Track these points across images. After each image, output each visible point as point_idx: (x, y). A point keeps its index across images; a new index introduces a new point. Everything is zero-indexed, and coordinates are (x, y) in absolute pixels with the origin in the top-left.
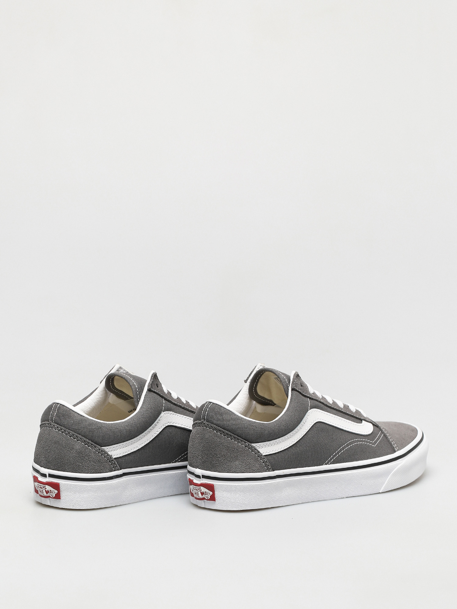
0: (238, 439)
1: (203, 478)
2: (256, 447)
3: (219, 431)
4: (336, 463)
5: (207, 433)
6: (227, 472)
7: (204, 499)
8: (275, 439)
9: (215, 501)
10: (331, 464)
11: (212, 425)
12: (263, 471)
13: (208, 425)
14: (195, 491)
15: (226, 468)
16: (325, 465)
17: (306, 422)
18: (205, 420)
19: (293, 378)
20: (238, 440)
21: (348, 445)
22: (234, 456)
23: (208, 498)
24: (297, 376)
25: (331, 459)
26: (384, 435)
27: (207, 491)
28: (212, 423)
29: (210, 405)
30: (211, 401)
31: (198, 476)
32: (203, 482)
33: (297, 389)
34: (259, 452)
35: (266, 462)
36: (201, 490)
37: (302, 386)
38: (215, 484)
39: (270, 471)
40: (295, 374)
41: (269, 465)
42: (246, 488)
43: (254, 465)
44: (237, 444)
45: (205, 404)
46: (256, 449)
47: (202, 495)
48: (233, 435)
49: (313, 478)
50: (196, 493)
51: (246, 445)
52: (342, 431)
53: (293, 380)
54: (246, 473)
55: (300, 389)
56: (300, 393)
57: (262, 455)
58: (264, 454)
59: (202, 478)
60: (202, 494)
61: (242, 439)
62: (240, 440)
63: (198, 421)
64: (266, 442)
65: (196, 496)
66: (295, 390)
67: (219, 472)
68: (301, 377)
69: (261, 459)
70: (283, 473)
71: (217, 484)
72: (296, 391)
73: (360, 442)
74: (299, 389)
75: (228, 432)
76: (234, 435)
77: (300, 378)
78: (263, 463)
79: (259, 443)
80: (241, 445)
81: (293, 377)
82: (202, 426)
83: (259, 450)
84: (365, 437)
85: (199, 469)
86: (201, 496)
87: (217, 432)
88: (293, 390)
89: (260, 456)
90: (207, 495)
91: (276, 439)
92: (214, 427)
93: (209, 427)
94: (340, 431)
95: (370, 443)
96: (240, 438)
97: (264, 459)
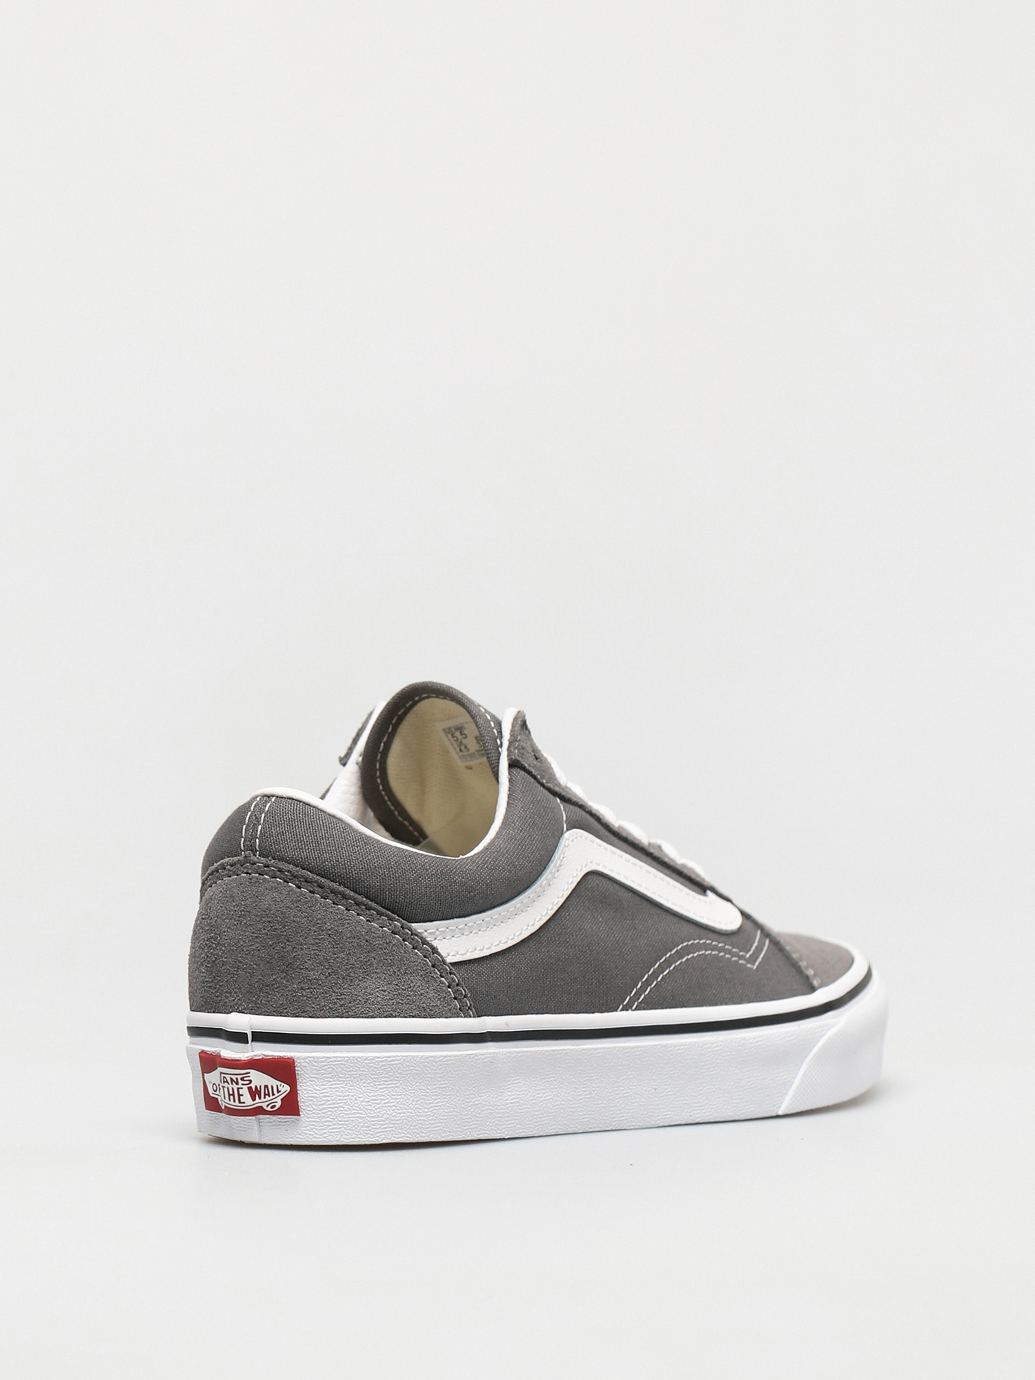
0: (369, 908)
1: (254, 1043)
2: (426, 933)
3: (306, 884)
4: (655, 1009)
5: (266, 892)
6: (338, 1017)
7: (259, 1111)
8: (480, 912)
9: (299, 1115)
10: (640, 1009)
11: (282, 865)
12: (449, 1014)
13: (267, 866)
14: (230, 1087)
15: (335, 1003)
16: (622, 1010)
17: (560, 865)
18: (254, 851)
19: (511, 731)
20: (368, 912)
21: (680, 955)
22: (361, 962)
23: (274, 1106)
24: (521, 725)
25: (638, 994)
26: (770, 941)
27: (271, 1082)
28: (281, 859)
29: (266, 802)
30: (268, 791)
31: (239, 1037)
32: (255, 1053)
33: (526, 765)
34: (435, 950)
35: (458, 985)
36: (251, 1081)
37: (537, 759)
38: (298, 1058)
39: (471, 1017)
40: (515, 719)
41: (465, 996)
42: (399, 1068)
43: (422, 991)
44: (368, 925)
45: (249, 803)
46: (424, 942)
47: (254, 1099)
48: (352, 894)
49: (592, 1049)
50: (233, 1095)
51: (395, 926)
52: (659, 911)
53: (511, 736)
54: (399, 1016)
55: (533, 765)
56: (535, 777)
57: (444, 962)
58: (449, 960)
59: (253, 1040)
60: (254, 1093)
61: (380, 908)
62: (374, 909)
63: (227, 860)
64: (455, 919)
65: (232, 1102)
66: (519, 767)
67: (311, 1017)
68: (531, 730)
69: (444, 974)
70: (507, 1027)
71: (305, 1058)
72: (524, 769)
73: (712, 950)
74: (529, 765)
75: (335, 886)
76: (356, 896)
77: (529, 732)
78: (449, 987)
79: (435, 923)
80: (380, 927)
81: (509, 727)
82: (247, 873)
83: (435, 943)
84: (723, 939)
85: (240, 1012)
86: (252, 1103)
87: (300, 888)
88: (513, 765)
89: (439, 963)
90: (272, 1097)
91: (484, 911)
92: (289, 871)
93: (271, 873)
94: (654, 910)
95: (741, 957)
96: (374, 905)
97: (451, 974)
